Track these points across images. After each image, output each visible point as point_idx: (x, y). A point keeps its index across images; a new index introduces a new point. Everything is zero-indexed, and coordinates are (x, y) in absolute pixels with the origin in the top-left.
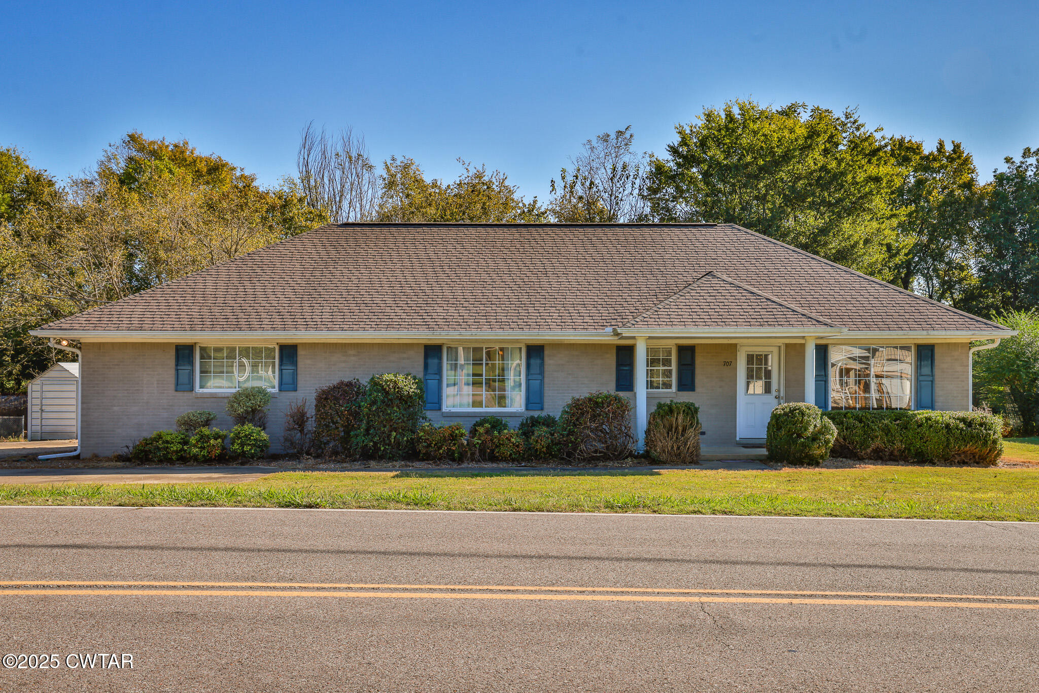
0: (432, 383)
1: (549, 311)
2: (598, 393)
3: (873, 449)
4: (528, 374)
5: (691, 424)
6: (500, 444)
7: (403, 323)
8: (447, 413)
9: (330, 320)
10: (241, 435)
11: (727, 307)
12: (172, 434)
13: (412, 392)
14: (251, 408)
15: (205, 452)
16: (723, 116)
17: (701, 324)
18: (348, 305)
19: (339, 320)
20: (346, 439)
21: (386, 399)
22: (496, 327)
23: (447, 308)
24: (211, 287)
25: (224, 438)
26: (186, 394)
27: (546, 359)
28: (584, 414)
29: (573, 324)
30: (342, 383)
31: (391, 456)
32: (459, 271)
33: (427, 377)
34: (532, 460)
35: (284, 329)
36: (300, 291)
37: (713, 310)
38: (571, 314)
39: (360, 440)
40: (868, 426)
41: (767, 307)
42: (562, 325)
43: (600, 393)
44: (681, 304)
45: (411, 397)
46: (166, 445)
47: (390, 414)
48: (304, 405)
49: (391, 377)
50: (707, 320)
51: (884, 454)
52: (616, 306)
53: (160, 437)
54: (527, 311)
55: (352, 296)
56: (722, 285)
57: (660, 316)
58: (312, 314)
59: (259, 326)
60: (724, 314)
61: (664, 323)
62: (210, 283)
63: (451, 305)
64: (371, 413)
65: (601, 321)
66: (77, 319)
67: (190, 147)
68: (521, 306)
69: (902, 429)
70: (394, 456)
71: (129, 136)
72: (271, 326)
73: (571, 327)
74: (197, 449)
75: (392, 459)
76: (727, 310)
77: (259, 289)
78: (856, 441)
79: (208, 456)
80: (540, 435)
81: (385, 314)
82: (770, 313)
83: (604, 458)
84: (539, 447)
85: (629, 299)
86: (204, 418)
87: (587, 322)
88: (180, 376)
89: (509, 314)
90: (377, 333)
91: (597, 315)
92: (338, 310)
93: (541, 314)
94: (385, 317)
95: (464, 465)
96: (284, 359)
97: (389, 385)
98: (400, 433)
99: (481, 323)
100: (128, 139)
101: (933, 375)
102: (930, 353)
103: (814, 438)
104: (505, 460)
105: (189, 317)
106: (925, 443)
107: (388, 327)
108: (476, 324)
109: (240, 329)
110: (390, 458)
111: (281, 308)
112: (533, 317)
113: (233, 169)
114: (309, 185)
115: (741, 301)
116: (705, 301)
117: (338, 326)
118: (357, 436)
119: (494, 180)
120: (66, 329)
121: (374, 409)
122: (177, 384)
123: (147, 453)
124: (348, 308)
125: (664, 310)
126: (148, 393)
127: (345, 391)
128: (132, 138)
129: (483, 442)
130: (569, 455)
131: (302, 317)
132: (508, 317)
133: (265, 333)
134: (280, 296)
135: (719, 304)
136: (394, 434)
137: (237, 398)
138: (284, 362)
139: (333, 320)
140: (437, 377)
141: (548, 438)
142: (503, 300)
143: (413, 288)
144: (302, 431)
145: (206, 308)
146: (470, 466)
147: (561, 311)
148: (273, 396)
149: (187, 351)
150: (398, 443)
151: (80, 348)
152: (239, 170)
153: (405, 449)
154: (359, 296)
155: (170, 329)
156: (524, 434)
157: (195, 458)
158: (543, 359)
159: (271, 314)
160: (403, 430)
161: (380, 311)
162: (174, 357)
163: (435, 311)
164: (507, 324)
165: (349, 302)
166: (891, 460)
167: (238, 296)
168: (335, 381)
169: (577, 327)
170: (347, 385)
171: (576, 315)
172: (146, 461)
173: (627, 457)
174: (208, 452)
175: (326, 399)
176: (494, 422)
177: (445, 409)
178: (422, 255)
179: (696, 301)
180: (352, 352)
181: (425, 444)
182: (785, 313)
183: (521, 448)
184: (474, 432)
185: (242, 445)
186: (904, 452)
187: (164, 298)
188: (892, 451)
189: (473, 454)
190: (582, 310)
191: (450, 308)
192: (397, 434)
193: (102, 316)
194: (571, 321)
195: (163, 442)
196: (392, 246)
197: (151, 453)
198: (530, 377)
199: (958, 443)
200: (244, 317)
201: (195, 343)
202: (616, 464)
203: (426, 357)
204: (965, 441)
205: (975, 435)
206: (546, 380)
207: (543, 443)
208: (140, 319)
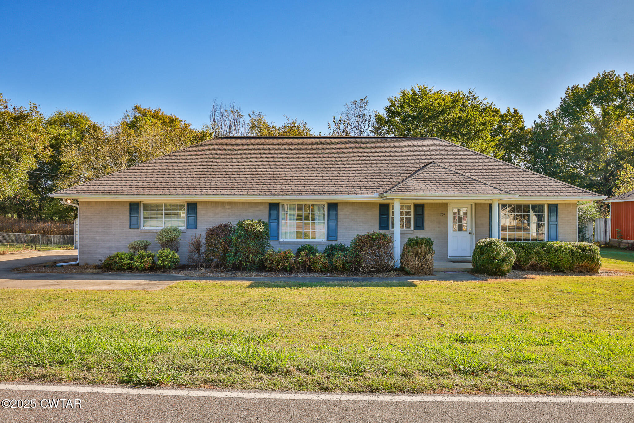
0: (273, 225)
1: (340, 184)
2: (373, 232)
3: (530, 264)
4: (328, 220)
5: (429, 251)
6: (314, 262)
7: (257, 190)
8: (282, 242)
9: (215, 189)
10: (163, 255)
11: (446, 182)
12: (124, 254)
13: (262, 231)
14: (170, 239)
15: (142, 265)
16: (411, 93)
17: (433, 191)
18: (225, 180)
19: (220, 189)
20: (223, 258)
21: (247, 235)
22: (310, 192)
23: (282, 182)
24: (151, 170)
25: (153, 257)
26: (135, 230)
27: (339, 211)
28: (365, 245)
29: (355, 191)
30: (221, 225)
31: (249, 268)
32: (288, 161)
33: (271, 221)
34: (334, 272)
35: (189, 194)
36: (199, 172)
37: (439, 183)
38: (353, 186)
39: (231, 259)
40: (527, 251)
41: (469, 182)
42: (348, 192)
43: (375, 233)
44: (419, 180)
45: (261, 234)
46: (121, 261)
47: (249, 244)
48: (199, 238)
49: (250, 222)
50: (437, 189)
51: (537, 268)
52: (379, 181)
53: (117, 256)
54: (328, 184)
55: (228, 175)
56: (441, 169)
57: (408, 187)
58: (205, 185)
59: (175, 192)
60: (445, 185)
61: (411, 191)
62: (150, 168)
63: (284, 180)
64: (238, 243)
65: (371, 189)
66: (76, 188)
67: (161, 111)
68: (324, 181)
69: (546, 253)
70: (251, 269)
71: (135, 107)
72: (181, 192)
73: (354, 193)
74: (138, 263)
75: (250, 270)
76: (446, 183)
77: (177, 171)
78: (521, 260)
79: (144, 267)
80: (338, 258)
81: (246, 185)
82: (472, 185)
83: (377, 271)
84: (338, 264)
85: (385, 177)
86: (143, 244)
87: (363, 190)
88: (132, 220)
89: (317, 185)
90: (242, 196)
91: (368, 186)
92: (220, 183)
93: (336, 185)
94: (247, 187)
95: (293, 275)
96: (190, 210)
97: (248, 227)
98: (255, 255)
99: (301, 191)
100: (134, 108)
101: (557, 221)
102: (556, 208)
103: (504, 260)
104: (317, 271)
105: (137, 187)
106: (560, 261)
107: (248, 193)
108: (298, 191)
109: (164, 194)
110: (249, 270)
111: (188, 182)
112: (331, 187)
113: (181, 121)
114: (215, 127)
115: (453, 178)
116: (433, 178)
117: (220, 192)
118: (230, 257)
119: (301, 125)
120: (69, 194)
121: (239, 241)
122: (131, 225)
123: (111, 265)
124: (225, 182)
125: (410, 183)
126: (115, 230)
127: (222, 230)
128: (136, 107)
129: (304, 261)
130: (356, 269)
131: (199, 187)
132: (317, 187)
133: (178, 196)
134: (188, 175)
135: (441, 180)
136: (251, 255)
137: (162, 233)
138: (190, 212)
139: (217, 188)
140: (276, 221)
141: (343, 259)
142: (314, 177)
143: (263, 171)
144: (198, 252)
145: (147, 182)
146: (297, 276)
147: (347, 184)
148: (183, 232)
149: (136, 206)
150: (254, 261)
151: (78, 204)
152: (183, 121)
153: (258, 264)
154: (232, 175)
155: (125, 194)
156: (328, 255)
157: (137, 268)
158: (337, 211)
159: (182, 185)
160: (257, 253)
161: (244, 183)
162: (129, 209)
163: (275, 183)
164: (317, 191)
165: (226, 178)
166: (540, 270)
167: (165, 175)
168: (217, 224)
169: (357, 193)
170: (224, 226)
171: (356, 186)
172: (110, 270)
173: (390, 271)
174: (144, 265)
175: (212, 234)
176: (310, 248)
177: (281, 239)
178: (268, 153)
179: (428, 178)
180: (227, 207)
181: (270, 262)
182: (481, 185)
183: (327, 264)
184: (298, 254)
185: (163, 261)
186: (548, 266)
187: (124, 177)
188: (542, 266)
189: (298, 268)
190: (359, 183)
191: (284, 182)
192: (253, 256)
193: (90, 186)
194: (353, 189)
195: (119, 259)
196: (251, 148)
197: (113, 265)
198: (329, 222)
199: (578, 261)
200: (167, 187)
201: (140, 202)
202: (385, 275)
203: (270, 209)
204: (582, 259)
205: (588, 256)
206: (339, 223)
207: (340, 262)
208: (110, 188)
